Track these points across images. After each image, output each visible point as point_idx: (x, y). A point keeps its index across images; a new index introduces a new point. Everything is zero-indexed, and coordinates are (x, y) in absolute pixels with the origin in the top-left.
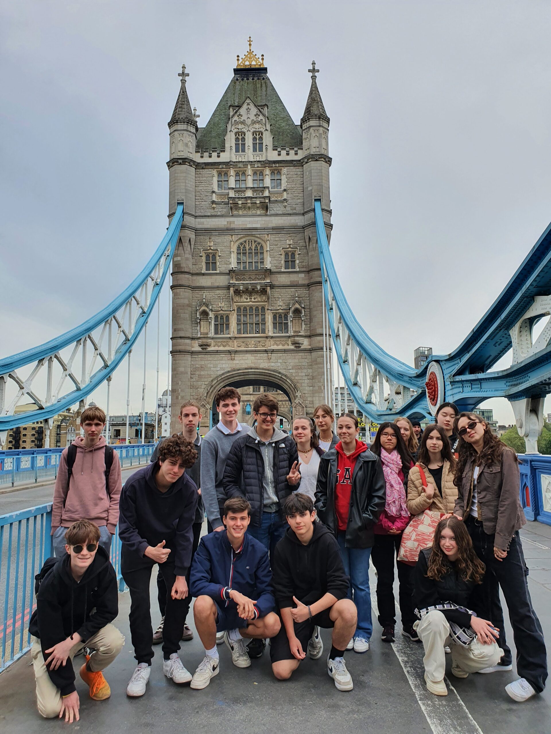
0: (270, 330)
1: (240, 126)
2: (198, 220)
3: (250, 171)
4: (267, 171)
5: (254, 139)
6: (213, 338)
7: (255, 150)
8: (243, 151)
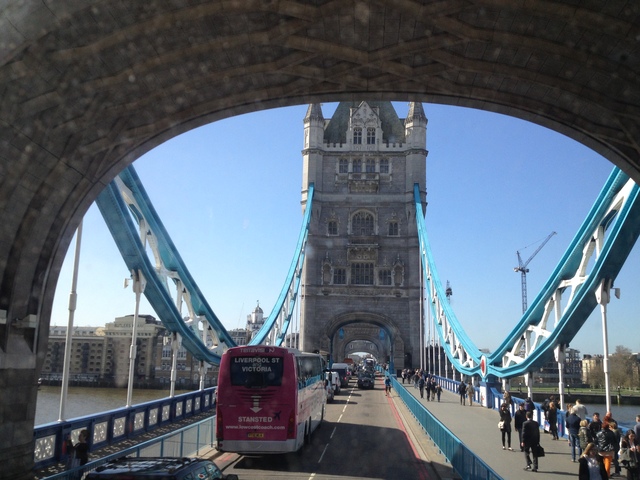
0: (377, 282)
1: (358, 124)
2: (324, 196)
3: (364, 159)
4: (377, 160)
5: (369, 134)
6: (332, 286)
7: (369, 143)
8: (360, 142)
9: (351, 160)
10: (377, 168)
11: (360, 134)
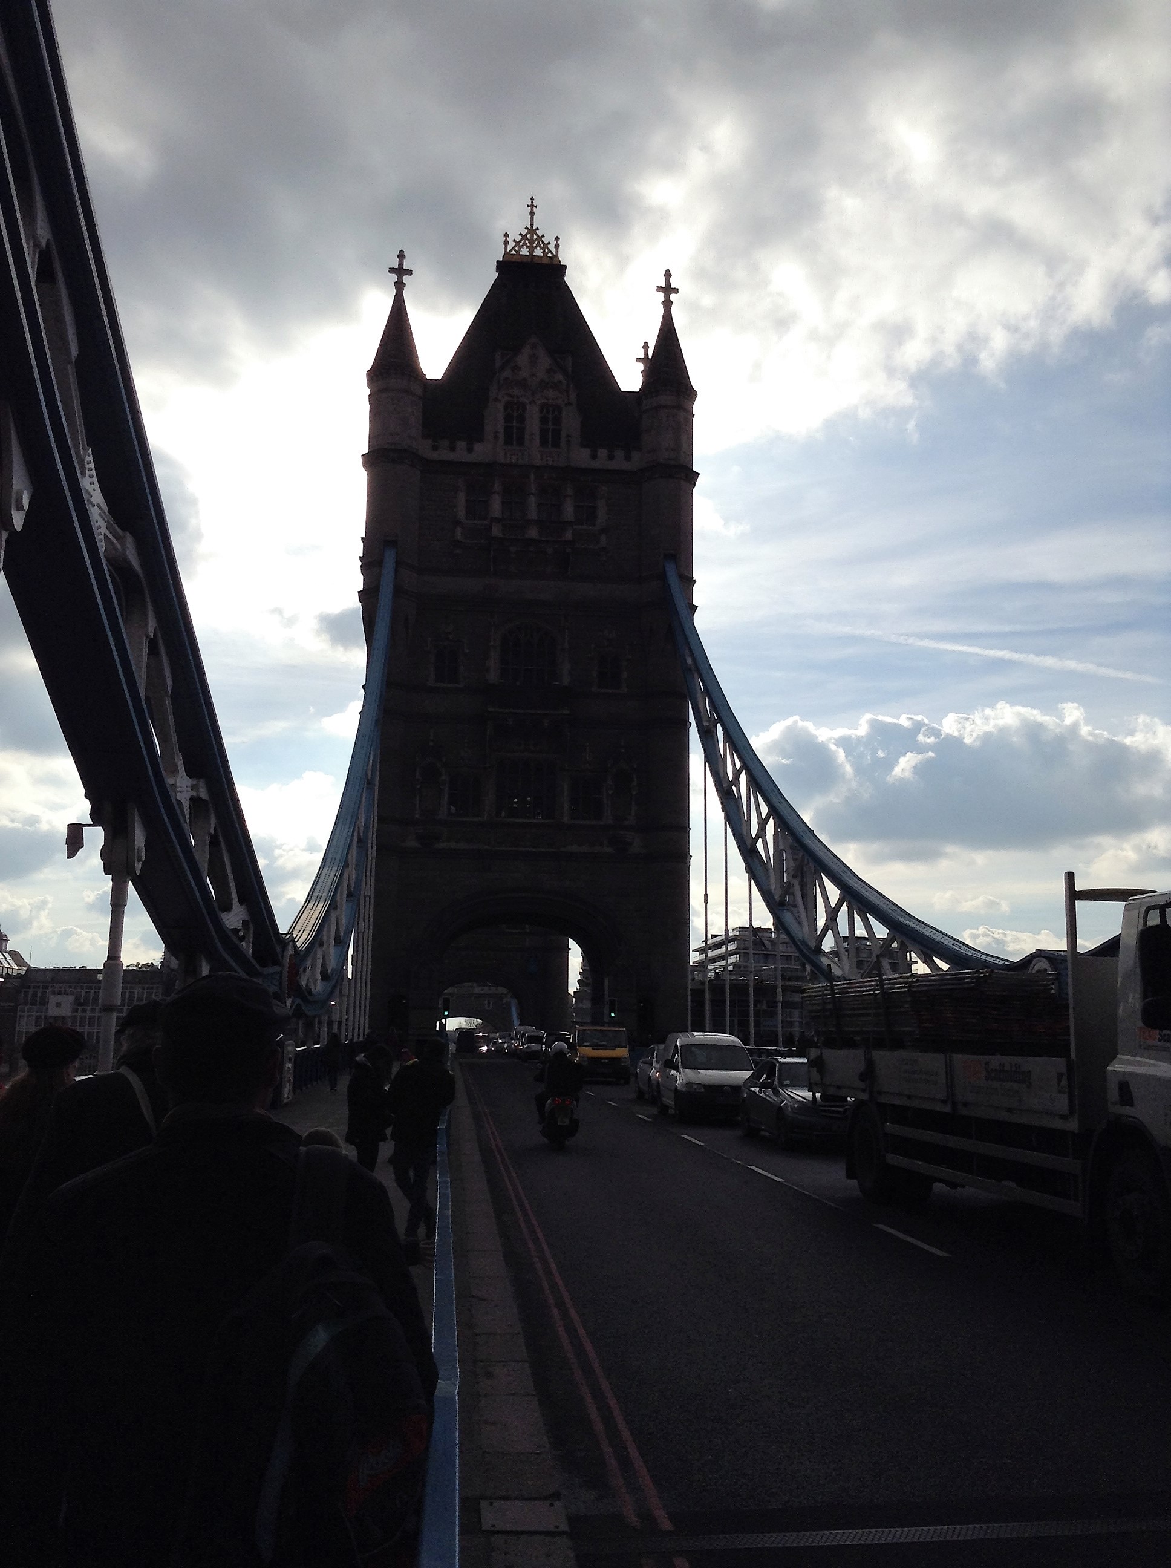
0: (565, 811)
1: (515, 391)
2: (425, 578)
4: (568, 489)
5: (544, 420)
6: (444, 822)
7: (544, 442)
8: (521, 441)
9: (497, 487)
10: (569, 511)
11: (522, 419)
